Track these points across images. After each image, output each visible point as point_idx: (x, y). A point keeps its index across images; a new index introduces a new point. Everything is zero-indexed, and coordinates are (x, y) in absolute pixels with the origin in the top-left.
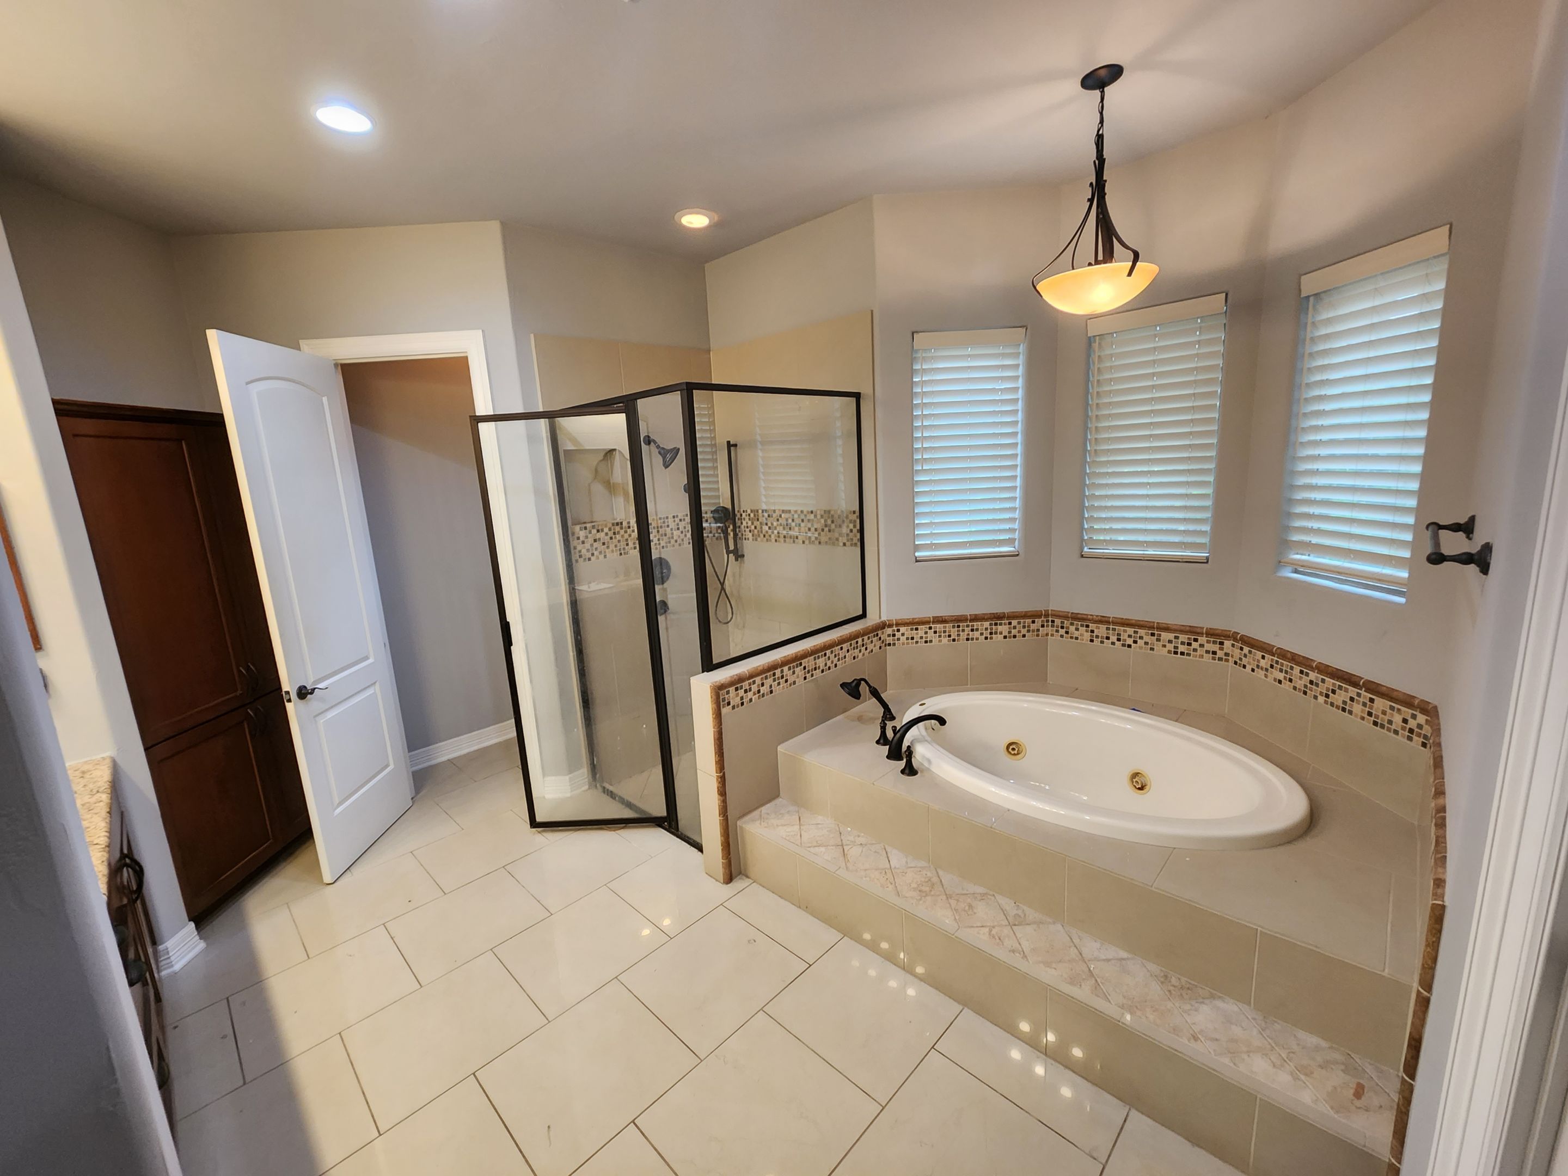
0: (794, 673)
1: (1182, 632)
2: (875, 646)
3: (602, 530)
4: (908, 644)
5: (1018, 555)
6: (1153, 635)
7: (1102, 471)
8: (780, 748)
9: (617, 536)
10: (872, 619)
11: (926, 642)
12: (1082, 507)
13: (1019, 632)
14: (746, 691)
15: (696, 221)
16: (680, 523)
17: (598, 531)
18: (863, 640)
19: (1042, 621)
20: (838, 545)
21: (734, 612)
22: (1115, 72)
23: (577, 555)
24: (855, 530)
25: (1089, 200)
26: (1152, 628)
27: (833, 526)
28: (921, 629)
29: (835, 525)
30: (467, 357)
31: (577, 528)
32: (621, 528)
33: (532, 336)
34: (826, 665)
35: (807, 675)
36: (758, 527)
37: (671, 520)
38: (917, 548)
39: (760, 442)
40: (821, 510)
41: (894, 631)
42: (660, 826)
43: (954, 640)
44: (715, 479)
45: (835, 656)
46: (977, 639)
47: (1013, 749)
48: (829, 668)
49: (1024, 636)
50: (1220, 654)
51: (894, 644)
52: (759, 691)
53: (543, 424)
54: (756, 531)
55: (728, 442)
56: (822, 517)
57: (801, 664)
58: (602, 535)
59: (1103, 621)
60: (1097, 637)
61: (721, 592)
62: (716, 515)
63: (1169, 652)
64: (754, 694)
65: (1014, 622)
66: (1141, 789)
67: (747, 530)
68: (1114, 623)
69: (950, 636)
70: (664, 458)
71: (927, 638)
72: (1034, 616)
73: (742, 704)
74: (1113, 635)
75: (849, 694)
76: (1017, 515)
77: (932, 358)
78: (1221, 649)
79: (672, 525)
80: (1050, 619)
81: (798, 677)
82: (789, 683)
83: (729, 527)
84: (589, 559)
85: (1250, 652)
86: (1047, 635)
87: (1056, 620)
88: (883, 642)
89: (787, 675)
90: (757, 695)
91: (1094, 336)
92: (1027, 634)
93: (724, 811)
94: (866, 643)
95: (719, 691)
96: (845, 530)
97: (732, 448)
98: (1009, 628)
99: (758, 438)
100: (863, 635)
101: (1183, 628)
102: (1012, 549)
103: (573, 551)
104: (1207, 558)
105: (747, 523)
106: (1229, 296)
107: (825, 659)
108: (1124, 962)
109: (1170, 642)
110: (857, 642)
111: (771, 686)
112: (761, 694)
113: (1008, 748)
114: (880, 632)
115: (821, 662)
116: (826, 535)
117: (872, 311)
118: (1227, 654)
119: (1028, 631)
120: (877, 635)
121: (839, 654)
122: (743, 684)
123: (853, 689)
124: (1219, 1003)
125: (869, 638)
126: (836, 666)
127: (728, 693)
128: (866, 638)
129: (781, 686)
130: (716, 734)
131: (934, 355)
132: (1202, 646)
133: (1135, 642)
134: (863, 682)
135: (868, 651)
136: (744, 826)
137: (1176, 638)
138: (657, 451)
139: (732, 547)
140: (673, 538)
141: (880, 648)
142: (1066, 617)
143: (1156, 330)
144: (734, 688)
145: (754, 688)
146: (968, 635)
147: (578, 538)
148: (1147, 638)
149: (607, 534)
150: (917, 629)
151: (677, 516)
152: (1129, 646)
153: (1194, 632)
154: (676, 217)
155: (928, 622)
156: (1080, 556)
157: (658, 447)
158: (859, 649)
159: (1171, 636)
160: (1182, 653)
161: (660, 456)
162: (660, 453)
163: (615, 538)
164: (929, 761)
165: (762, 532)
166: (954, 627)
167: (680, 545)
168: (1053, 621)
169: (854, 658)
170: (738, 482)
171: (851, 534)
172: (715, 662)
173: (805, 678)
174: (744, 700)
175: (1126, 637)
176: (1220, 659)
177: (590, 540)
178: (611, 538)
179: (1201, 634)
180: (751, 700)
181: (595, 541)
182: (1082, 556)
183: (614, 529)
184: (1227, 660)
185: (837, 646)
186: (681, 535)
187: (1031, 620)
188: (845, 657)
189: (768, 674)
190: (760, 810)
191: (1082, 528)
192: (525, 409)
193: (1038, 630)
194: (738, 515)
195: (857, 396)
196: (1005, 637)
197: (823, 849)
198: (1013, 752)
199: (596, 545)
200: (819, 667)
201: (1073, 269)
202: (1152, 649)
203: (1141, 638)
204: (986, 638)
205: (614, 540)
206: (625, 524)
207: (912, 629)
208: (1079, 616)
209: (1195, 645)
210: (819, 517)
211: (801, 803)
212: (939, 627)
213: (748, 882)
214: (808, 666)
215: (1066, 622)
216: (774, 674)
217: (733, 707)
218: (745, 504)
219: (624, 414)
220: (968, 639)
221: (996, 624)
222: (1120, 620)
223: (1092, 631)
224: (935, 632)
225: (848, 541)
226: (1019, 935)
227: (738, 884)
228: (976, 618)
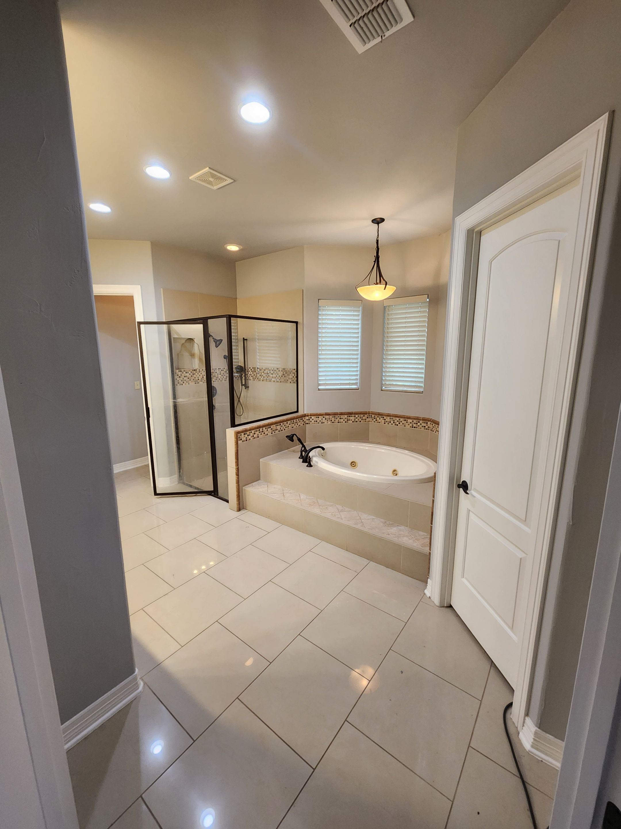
0: (267, 430)
1: (414, 419)
2: (301, 423)
3: (188, 372)
4: (315, 423)
5: (358, 389)
6: (405, 420)
7: (388, 358)
8: (261, 460)
9: (194, 375)
10: (301, 413)
11: (322, 423)
12: (382, 371)
13: (358, 420)
14: (248, 435)
15: (233, 248)
16: (221, 371)
17: (186, 373)
18: (296, 421)
19: (367, 416)
20: (288, 383)
21: (244, 412)
22: (382, 220)
23: (177, 382)
24: (295, 377)
25: (374, 261)
26: (405, 418)
27: (286, 375)
28: (320, 418)
29: (287, 374)
30: (133, 296)
31: (177, 371)
32: (196, 372)
33: (162, 289)
34: (281, 429)
35: (273, 432)
36: (255, 375)
37: (217, 370)
38: (319, 385)
39: (258, 339)
40: (281, 368)
41: (309, 418)
42: (210, 495)
43: (333, 422)
44: (237, 354)
45: (285, 426)
46: (342, 422)
47: (353, 464)
48: (282, 430)
49: (360, 421)
50: (427, 427)
51: (309, 423)
52: (253, 436)
53: (165, 326)
54: (254, 377)
55: (244, 338)
56: (282, 371)
57: (270, 427)
58: (187, 374)
59: (388, 415)
60: (387, 422)
61: (238, 402)
62: (238, 370)
63: (410, 427)
64: (251, 437)
65: (357, 416)
66: (396, 475)
67: (251, 376)
68: (392, 416)
69: (331, 421)
70: (216, 343)
71: (322, 421)
72: (364, 413)
73: (246, 440)
74: (392, 421)
75: (289, 439)
76: (358, 373)
77: (326, 310)
78: (427, 425)
79: (218, 372)
80: (370, 415)
81: (269, 432)
82: (265, 434)
83: (243, 374)
84: (182, 384)
85: (435, 425)
86: (369, 421)
87: (372, 415)
88: (305, 422)
89: (264, 431)
90: (253, 438)
91: (386, 306)
92: (362, 421)
93: (238, 482)
94: (298, 422)
95: (237, 433)
96: (291, 377)
97: (245, 341)
98: (355, 418)
99: (257, 338)
100: (297, 418)
101: (415, 418)
102: (357, 387)
103: (175, 380)
104: (423, 391)
105: (251, 373)
106: (429, 296)
107: (280, 426)
108: (373, 519)
109: (411, 423)
110: (294, 421)
111: (258, 435)
112: (254, 437)
113: (351, 464)
114: (303, 418)
115: (278, 427)
116: (283, 379)
117: (303, 290)
118: (429, 427)
119: (362, 420)
120: (302, 419)
121: (286, 425)
122: (247, 432)
123: (291, 438)
124: (399, 527)
125: (299, 420)
126: (285, 430)
127: (241, 435)
128: (297, 420)
129: (262, 435)
130: (236, 451)
131: (327, 309)
132: (421, 424)
133: (399, 423)
134: (295, 435)
135: (298, 425)
136: (245, 489)
137: (413, 421)
138: (213, 340)
139: (244, 383)
140: (218, 378)
141: (303, 424)
142: (376, 414)
143: (407, 306)
144: (243, 433)
145: (251, 434)
146: (339, 420)
147: (178, 375)
148: (403, 422)
149: (190, 374)
150: (318, 418)
151: (220, 369)
152: (397, 425)
153: (418, 419)
154: (225, 246)
155: (323, 415)
156: (381, 390)
157: (213, 338)
158: (294, 424)
159: (411, 421)
160: (415, 427)
161: (214, 342)
162: (214, 341)
163: (193, 376)
164: (317, 462)
165: (257, 377)
166: (333, 417)
167: (221, 381)
168: (371, 416)
169: (292, 427)
170: (247, 355)
171: (293, 378)
172: (236, 424)
173: (272, 433)
174: (247, 439)
175: (396, 422)
176: (427, 429)
177: (183, 376)
178: (192, 376)
179: (420, 420)
180: (250, 439)
181: (185, 377)
182: (382, 390)
183: (193, 372)
184: (429, 429)
185: (285, 422)
186: (222, 377)
187: (363, 415)
188: (288, 427)
189: (257, 430)
190: (252, 484)
191: (382, 379)
192: (158, 320)
193: (366, 419)
194: (247, 370)
195: (297, 323)
196: (353, 422)
197: (276, 494)
198: (353, 465)
199: (185, 378)
200: (278, 429)
201: (369, 285)
202: (405, 426)
203: (401, 422)
204: (346, 422)
205: (193, 377)
206: (198, 371)
207: (316, 418)
208: (380, 414)
209: (419, 424)
210: (280, 371)
211: (268, 481)
212: (327, 417)
213: (247, 511)
214: (273, 428)
215: (376, 416)
216: (259, 430)
217: (243, 441)
218: (250, 365)
219: (202, 325)
220: (338, 422)
221: (349, 416)
222: (395, 415)
223: (385, 420)
224: (326, 419)
225: (292, 381)
226: (341, 514)
227: (242, 512)
228: (342, 414)
